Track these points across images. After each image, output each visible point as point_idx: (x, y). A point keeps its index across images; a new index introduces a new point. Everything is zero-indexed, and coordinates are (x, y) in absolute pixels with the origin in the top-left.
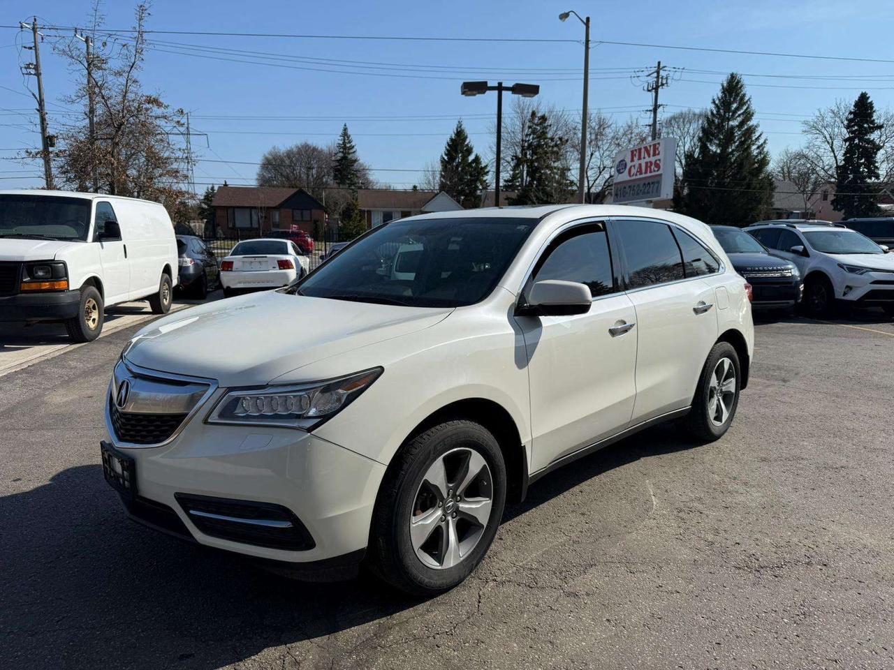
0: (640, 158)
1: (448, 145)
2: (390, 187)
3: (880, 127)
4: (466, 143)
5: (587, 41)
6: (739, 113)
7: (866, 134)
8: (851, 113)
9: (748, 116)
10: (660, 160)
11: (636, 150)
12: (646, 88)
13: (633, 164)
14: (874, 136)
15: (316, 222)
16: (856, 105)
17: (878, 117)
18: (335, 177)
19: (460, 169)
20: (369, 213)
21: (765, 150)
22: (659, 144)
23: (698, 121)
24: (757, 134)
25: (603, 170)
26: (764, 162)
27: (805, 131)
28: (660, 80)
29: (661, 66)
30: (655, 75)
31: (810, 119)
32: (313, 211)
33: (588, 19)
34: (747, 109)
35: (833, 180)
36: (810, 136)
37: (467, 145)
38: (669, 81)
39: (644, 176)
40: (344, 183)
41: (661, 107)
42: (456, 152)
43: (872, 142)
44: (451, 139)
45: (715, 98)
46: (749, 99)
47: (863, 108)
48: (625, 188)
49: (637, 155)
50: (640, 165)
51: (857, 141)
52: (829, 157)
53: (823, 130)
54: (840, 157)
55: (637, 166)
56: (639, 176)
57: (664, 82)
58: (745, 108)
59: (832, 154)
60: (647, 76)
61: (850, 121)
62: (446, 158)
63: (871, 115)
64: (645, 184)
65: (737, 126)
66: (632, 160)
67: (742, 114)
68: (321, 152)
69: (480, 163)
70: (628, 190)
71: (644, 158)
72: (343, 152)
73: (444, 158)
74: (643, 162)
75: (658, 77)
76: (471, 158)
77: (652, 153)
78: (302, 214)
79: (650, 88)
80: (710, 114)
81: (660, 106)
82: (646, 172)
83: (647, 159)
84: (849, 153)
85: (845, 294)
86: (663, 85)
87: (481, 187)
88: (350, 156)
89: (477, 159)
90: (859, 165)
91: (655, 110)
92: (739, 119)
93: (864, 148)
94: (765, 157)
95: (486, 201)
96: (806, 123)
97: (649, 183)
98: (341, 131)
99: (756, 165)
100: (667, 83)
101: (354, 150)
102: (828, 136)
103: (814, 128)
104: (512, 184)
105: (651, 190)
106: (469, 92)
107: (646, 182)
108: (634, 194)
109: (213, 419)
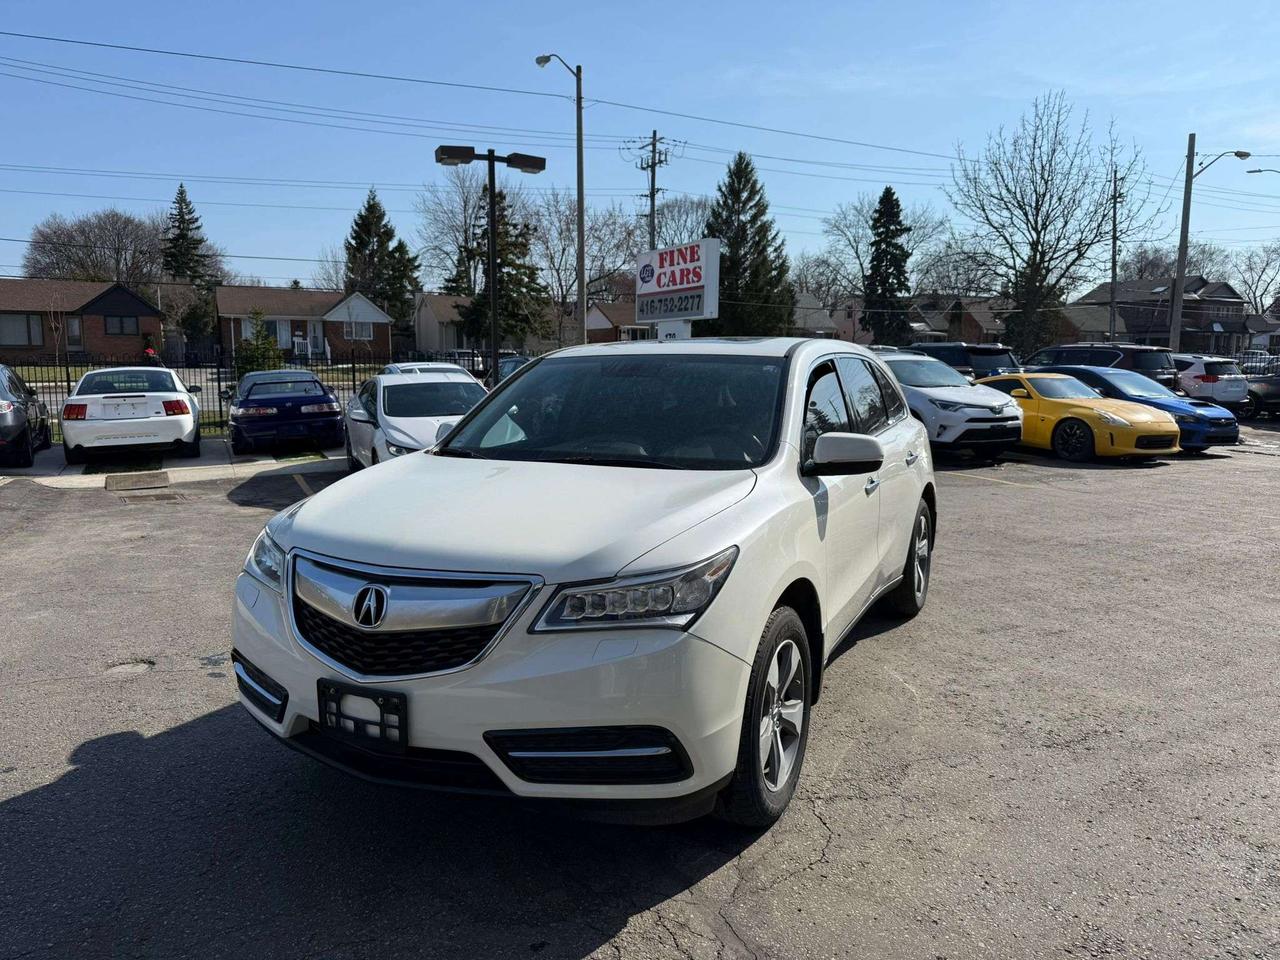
0: (672, 264)
1: (357, 224)
2: (259, 282)
3: (909, 230)
4: (383, 223)
5: (579, 99)
6: (751, 204)
7: (894, 237)
8: (876, 211)
9: (761, 209)
10: (700, 268)
11: (666, 253)
12: (639, 166)
13: (663, 270)
14: (902, 240)
15: (145, 336)
16: (882, 201)
17: (906, 217)
18: (167, 265)
19: (376, 259)
20: (238, 321)
21: (784, 253)
22: (698, 246)
23: (697, 211)
24: (774, 233)
26: (783, 269)
27: (826, 232)
28: (657, 155)
29: (658, 137)
30: (650, 148)
31: (830, 216)
32: (140, 318)
33: (579, 68)
34: (760, 199)
35: (857, 293)
36: (831, 238)
37: (385, 226)
38: (669, 158)
39: (679, 287)
40: (183, 275)
41: (660, 193)
42: (369, 234)
43: (900, 247)
44: (361, 216)
45: (721, 183)
46: (761, 188)
47: (888, 206)
48: (653, 301)
49: (668, 259)
50: (673, 273)
51: (884, 246)
52: (855, 265)
53: (845, 230)
54: (867, 265)
55: (669, 274)
56: (672, 288)
57: (663, 158)
58: (757, 198)
59: (858, 262)
60: (640, 149)
61: (876, 221)
62: (353, 242)
63: (897, 215)
64: (680, 298)
65: (750, 221)
66: (662, 266)
67: (755, 205)
68: (139, 226)
69: (407, 252)
70: (657, 304)
71: (678, 264)
72: (179, 227)
73: (350, 243)
74: (677, 269)
76: (392, 245)
77: (688, 258)
78: (122, 323)
79: (645, 166)
80: (713, 203)
81: (658, 190)
82: (681, 283)
83: (683, 266)
84: (877, 259)
85: (939, 435)
86: (661, 162)
87: (409, 288)
88: (190, 234)
89: (401, 247)
90: (888, 275)
91: (652, 196)
92: (753, 211)
93: (892, 254)
94: (784, 262)
95: (423, 308)
96: (826, 221)
97: (686, 297)
98: (174, 196)
99: (774, 273)
100: (666, 160)
101: (196, 225)
102: (851, 239)
103: (836, 227)
104: (456, 285)
105: (689, 306)
106: (449, 161)
107: (683, 295)
108: (666, 311)
109: (541, 626)
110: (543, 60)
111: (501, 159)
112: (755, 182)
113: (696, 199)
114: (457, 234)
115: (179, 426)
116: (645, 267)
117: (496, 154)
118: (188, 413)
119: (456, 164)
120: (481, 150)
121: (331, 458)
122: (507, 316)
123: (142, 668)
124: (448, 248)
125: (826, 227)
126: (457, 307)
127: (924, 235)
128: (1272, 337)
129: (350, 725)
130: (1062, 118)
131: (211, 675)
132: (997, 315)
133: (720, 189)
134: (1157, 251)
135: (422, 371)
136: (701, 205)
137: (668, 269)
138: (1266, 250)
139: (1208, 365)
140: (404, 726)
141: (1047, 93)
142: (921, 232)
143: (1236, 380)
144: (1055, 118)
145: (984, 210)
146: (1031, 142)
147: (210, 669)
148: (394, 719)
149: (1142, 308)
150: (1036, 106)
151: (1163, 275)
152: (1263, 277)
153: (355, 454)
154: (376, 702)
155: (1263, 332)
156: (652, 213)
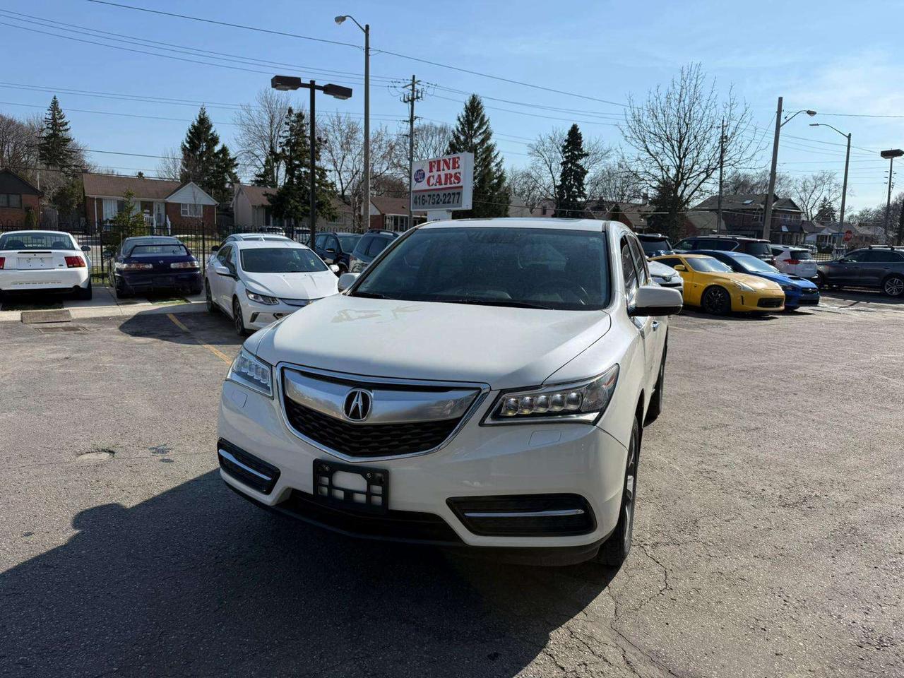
0: (439, 170)
1: (190, 132)
2: (113, 172)
3: (587, 155)
4: (211, 132)
5: (367, 48)
6: (480, 132)
7: (576, 160)
8: (566, 141)
9: (488, 135)
10: (460, 173)
11: (434, 162)
12: (402, 99)
13: (431, 174)
14: (581, 162)
15: (27, 209)
16: (570, 134)
17: (585, 146)
18: (42, 157)
19: (204, 159)
20: (100, 201)
21: (502, 167)
22: (458, 158)
24: (495, 152)
25: (356, 173)
26: (501, 178)
27: (530, 154)
28: (415, 93)
29: (416, 80)
30: (411, 87)
31: (533, 143)
32: (24, 196)
33: (367, 27)
34: (487, 128)
35: (551, 197)
36: (534, 158)
37: (212, 134)
38: (424, 95)
39: (443, 186)
40: (54, 165)
41: (417, 119)
42: (199, 139)
43: (581, 167)
44: (194, 127)
45: (460, 115)
46: (488, 120)
47: (574, 137)
48: (424, 196)
49: (436, 166)
50: (439, 176)
51: (570, 165)
52: (549, 178)
53: (543, 153)
54: (558, 177)
55: (436, 177)
56: (438, 187)
57: (419, 95)
58: (485, 127)
59: (551, 175)
60: (403, 87)
61: (565, 147)
62: (188, 145)
63: (580, 144)
64: (445, 194)
65: (479, 144)
66: (431, 171)
67: (483, 132)
68: (20, 126)
69: (228, 155)
70: (427, 198)
71: (443, 170)
72: (52, 128)
73: (185, 146)
74: (442, 174)
75: (413, 90)
76: (217, 148)
77: (451, 166)
78: (8, 197)
79: (406, 100)
80: (456, 130)
83: (447, 171)
84: (564, 176)
86: (418, 98)
87: (229, 180)
88: (60, 134)
89: (224, 150)
90: (572, 186)
91: (412, 121)
92: (481, 137)
93: (576, 172)
94: (502, 174)
95: (240, 194)
96: (530, 146)
97: (449, 194)
98: (49, 104)
99: (495, 181)
101: (66, 127)
102: (547, 159)
103: (536, 151)
104: (265, 179)
105: (451, 200)
106: (281, 87)
107: (447, 192)
108: (433, 203)
109: (488, 421)
110: (340, 19)
111: (320, 88)
112: (484, 116)
113: (438, 125)
114: (265, 143)
115: (77, 275)
116: (419, 170)
117: (316, 84)
118: (85, 266)
119: (287, 90)
120: (305, 81)
121: (193, 302)
122: (304, 203)
123: (105, 456)
124: (258, 152)
125: (530, 150)
126: (266, 195)
127: (596, 159)
128: (818, 236)
129: (340, 494)
130: (699, 82)
131: (163, 460)
132: (643, 216)
133: (459, 120)
134: (745, 176)
135: (266, 239)
136: (443, 131)
137: (435, 173)
138: (815, 178)
139: (793, 253)
140: (385, 495)
141: (690, 64)
142: (594, 157)
143: (810, 263)
144: (694, 82)
145: (644, 141)
146: (678, 97)
147: (160, 456)
148: (377, 489)
149: (736, 213)
150: (682, 73)
151: (749, 192)
152: (812, 196)
153: (214, 299)
154: (365, 477)
155: (813, 233)
156: (412, 134)
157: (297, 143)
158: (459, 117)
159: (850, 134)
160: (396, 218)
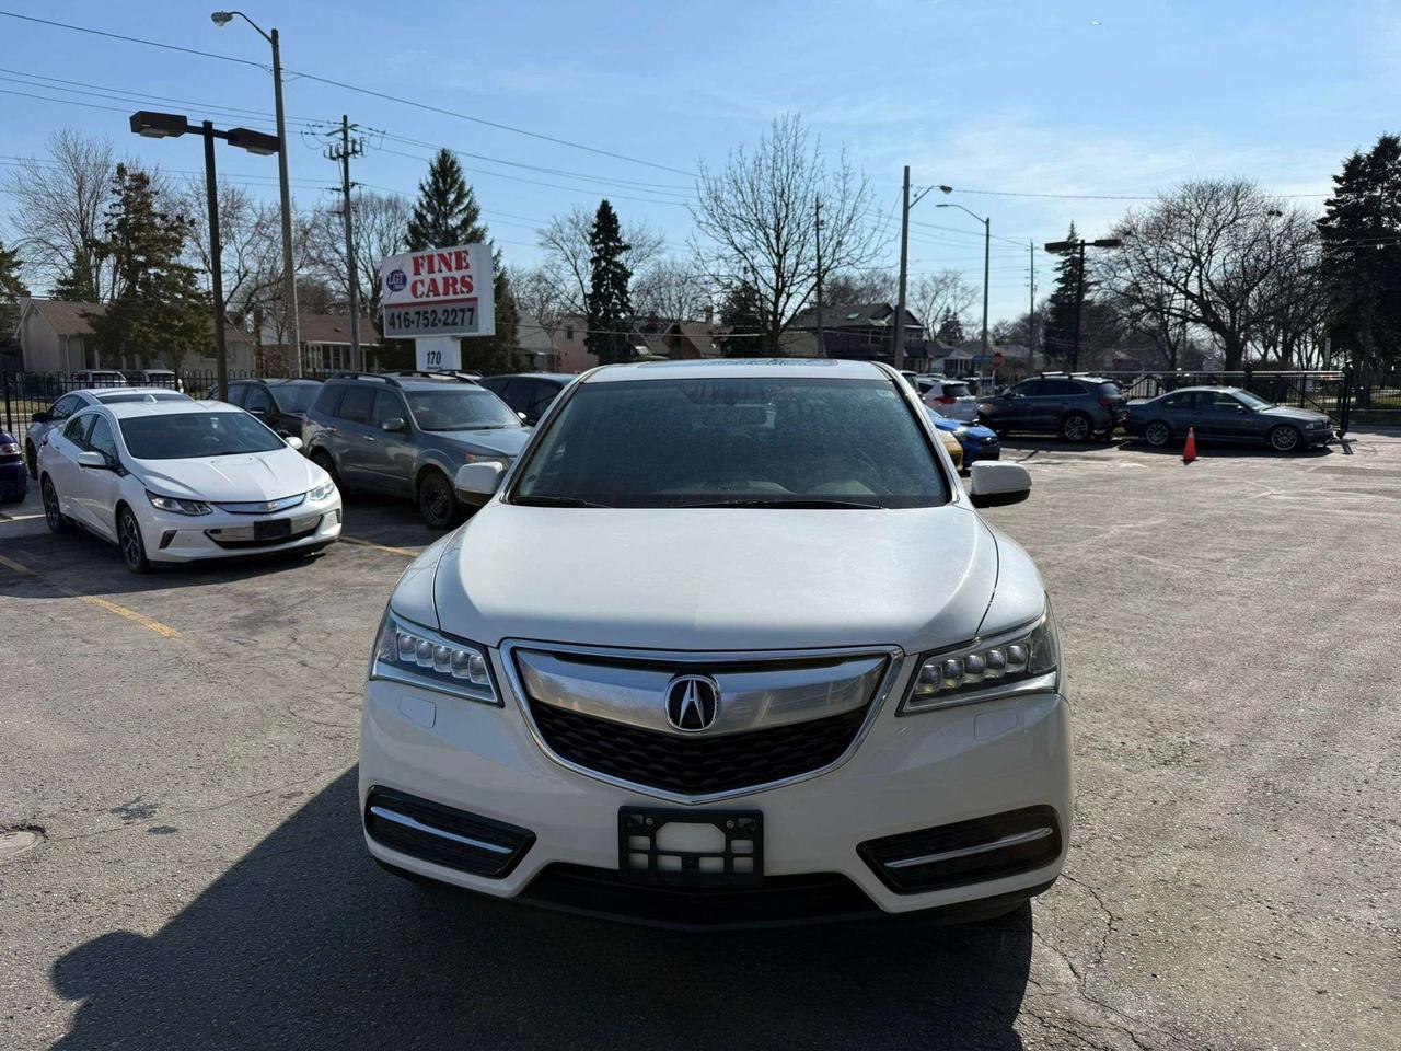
0: (431, 270)
3: (628, 247)
5: (277, 70)
6: (461, 207)
7: (613, 255)
8: (594, 226)
9: (472, 214)
10: (470, 277)
11: (422, 258)
12: (327, 154)
13: (418, 278)
14: (621, 258)
16: (599, 215)
17: (625, 235)
21: (501, 265)
22: (466, 252)
25: (245, 276)
26: (503, 280)
27: (542, 244)
28: (350, 145)
29: (349, 123)
30: (341, 135)
31: (545, 227)
33: (275, 33)
34: (470, 203)
35: (579, 312)
36: (548, 251)
38: (364, 149)
39: (442, 298)
41: (356, 187)
43: (620, 266)
45: (424, 182)
46: (470, 190)
47: (606, 222)
48: (407, 313)
49: (426, 264)
50: (433, 281)
51: (604, 264)
52: (574, 283)
53: (561, 243)
54: (587, 283)
55: (427, 283)
56: (432, 298)
57: (357, 148)
58: (466, 201)
59: (577, 279)
60: (329, 135)
61: (594, 236)
63: (616, 230)
64: (446, 311)
65: (458, 227)
66: (417, 272)
67: (464, 209)
70: (413, 317)
71: (440, 271)
74: (439, 278)
75: (345, 139)
77: (454, 264)
79: (335, 155)
80: (417, 204)
81: (353, 184)
82: (446, 293)
83: (446, 273)
84: (598, 278)
86: (355, 152)
87: (6, 290)
90: (611, 295)
91: (346, 190)
92: (461, 217)
93: (614, 273)
94: (503, 274)
95: (31, 318)
96: (540, 232)
97: (454, 310)
100: (361, 151)
102: (569, 253)
103: (551, 240)
104: (77, 287)
105: (458, 320)
106: (151, 131)
107: (449, 307)
108: (426, 326)
110: (222, 18)
111: (221, 134)
112: (463, 183)
113: (384, 196)
114: (70, 224)
116: (397, 271)
117: (215, 127)
119: (161, 136)
120: (195, 120)
122: (158, 328)
125: (541, 239)
126: (85, 315)
127: (642, 254)
128: (946, 361)
129: (674, 863)
130: (799, 141)
131: (155, 831)
132: (714, 340)
133: (422, 188)
134: (847, 279)
136: (393, 205)
137: (425, 275)
138: (935, 280)
139: (946, 388)
140: (758, 854)
141: (785, 115)
142: (639, 252)
143: (968, 400)
144: (792, 141)
145: (726, 230)
146: (770, 163)
147: (141, 825)
148: (742, 845)
149: (839, 334)
150: (775, 127)
151: (852, 302)
152: (934, 305)
154: (722, 827)
155: (941, 357)
156: (347, 210)
157: (139, 226)
158: (421, 185)
159: (988, 220)
160: (326, 348)
